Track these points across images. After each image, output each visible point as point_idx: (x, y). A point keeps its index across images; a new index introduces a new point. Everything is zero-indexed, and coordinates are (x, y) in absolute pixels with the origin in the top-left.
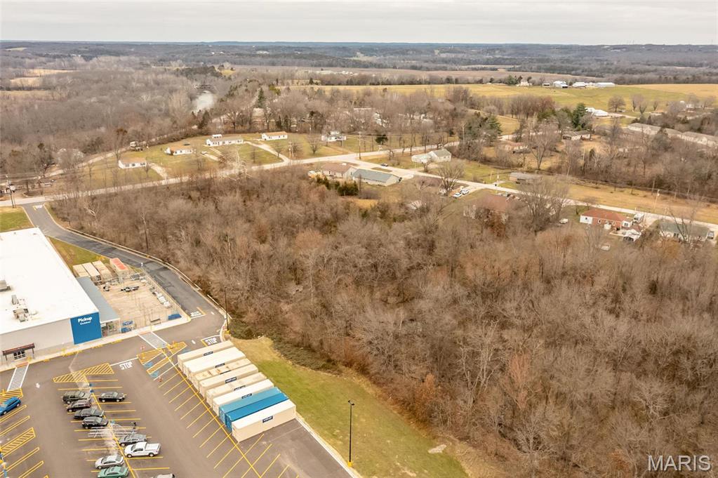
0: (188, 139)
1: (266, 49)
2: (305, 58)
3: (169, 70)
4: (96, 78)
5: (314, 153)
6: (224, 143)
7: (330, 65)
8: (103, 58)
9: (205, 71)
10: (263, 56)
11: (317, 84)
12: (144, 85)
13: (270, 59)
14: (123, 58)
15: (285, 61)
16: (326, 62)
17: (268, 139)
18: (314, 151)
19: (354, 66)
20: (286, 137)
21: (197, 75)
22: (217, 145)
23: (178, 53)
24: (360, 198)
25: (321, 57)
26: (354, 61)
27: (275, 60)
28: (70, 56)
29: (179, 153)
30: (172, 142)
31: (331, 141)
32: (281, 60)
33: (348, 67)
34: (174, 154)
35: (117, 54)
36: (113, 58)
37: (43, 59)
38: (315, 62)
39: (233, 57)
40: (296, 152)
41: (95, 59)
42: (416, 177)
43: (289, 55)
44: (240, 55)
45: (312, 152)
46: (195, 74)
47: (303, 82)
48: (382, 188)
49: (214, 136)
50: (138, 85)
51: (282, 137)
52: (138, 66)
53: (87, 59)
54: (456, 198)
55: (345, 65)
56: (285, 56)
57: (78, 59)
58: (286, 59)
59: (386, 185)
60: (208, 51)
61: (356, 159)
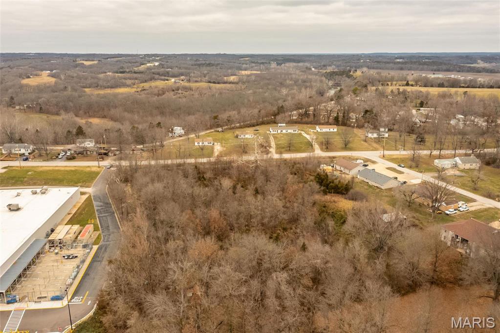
1: (400, 58)
2: (427, 65)
3: (321, 72)
4: (268, 78)
7: (448, 70)
8: (287, 64)
9: (341, 73)
11: (412, 86)
12: (293, 82)
13: (400, 65)
14: (301, 64)
15: (411, 67)
16: (444, 67)
19: (468, 71)
21: (337, 76)
23: (335, 61)
25: (441, 64)
26: (470, 67)
27: (403, 66)
28: (269, 63)
32: (408, 66)
33: (462, 72)
35: (299, 62)
36: (292, 64)
37: (254, 65)
38: (435, 67)
39: (373, 63)
41: (283, 65)
43: (415, 63)
44: (378, 62)
46: (335, 75)
50: (291, 82)
52: (303, 70)
53: (278, 64)
55: (460, 70)
56: (412, 63)
57: (273, 65)
58: (412, 65)
60: (359, 60)
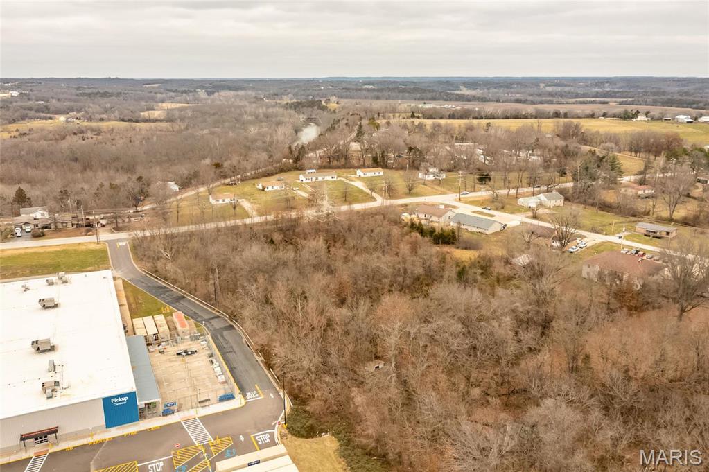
0: (282, 173)
1: (372, 84)
2: (409, 92)
3: (280, 103)
4: (212, 112)
5: (410, 192)
6: (317, 179)
7: (434, 99)
8: (223, 93)
9: (312, 104)
10: (368, 90)
11: (418, 117)
12: (254, 117)
13: (375, 93)
14: (241, 93)
15: (389, 95)
16: (429, 95)
17: (362, 175)
18: (410, 191)
19: (457, 100)
20: (381, 174)
21: (305, 108)
22: (310, 181)
23: (290, 88)
24: (458, 248)
25: (425, 91)
26: (458, 95)
27: (380, 94)
28: (195, 91)
29: (270, 188)
30: (266, 176)
31: (429, 179)
32: (386, 94)
33: (451, 100)
34: (266, 189)
35: (237, 89)
36: (232, 93)
37: (173, 94)
38: (418, 95)
39: (340, 91)
40: (390, 192)
41: (216, 94)
42: (523, 224)
43: (394, 89)
44: (347, 89)
45: (408, 191)
46: (302, 107)
47: (404, 115)
48: (484, 236)
49: (308, 171)
50: (250, 118)
51: (377, 174)
52: (253, 100)
53: (209, 93)
54: (571, 252)
55: (448, 98)
56: (389, 90)
57: (202, 94)
58: (390, 93)
59: (488, 233)
60: (318, 86)
61: (455, 200)
